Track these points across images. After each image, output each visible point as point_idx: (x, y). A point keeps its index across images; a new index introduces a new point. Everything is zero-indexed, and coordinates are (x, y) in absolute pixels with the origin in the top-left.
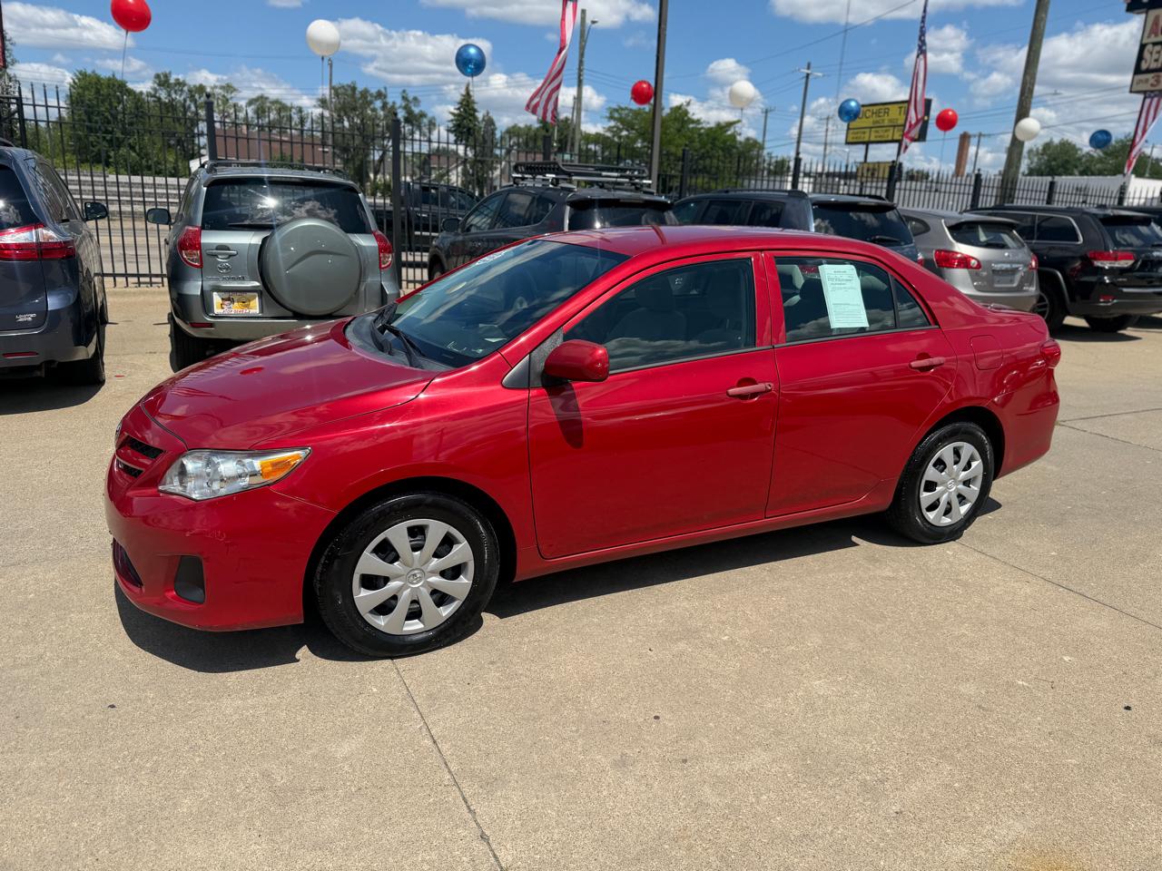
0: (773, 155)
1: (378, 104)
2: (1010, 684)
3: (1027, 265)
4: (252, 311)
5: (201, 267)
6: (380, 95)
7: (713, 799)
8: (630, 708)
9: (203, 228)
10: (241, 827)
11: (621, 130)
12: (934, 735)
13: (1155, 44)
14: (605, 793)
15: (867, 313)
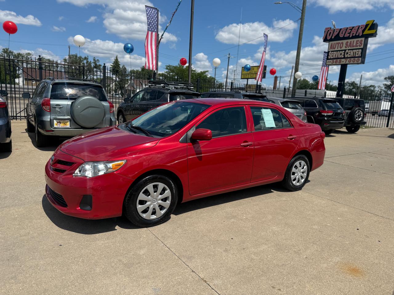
0: (219, 81)
1: (85, 61)
2: (326, 225)
3: (304, 114)
4: (67, 126)
5: (50, 111)
6: (86, 58)
7: (255, 258)
8: (223, 237)
9: (51, 98)
10: (118, 274)
11: (170, 73)
12: (310, 239)
13: (332, 51)
14: (224, 258)
15: (275, 123)
